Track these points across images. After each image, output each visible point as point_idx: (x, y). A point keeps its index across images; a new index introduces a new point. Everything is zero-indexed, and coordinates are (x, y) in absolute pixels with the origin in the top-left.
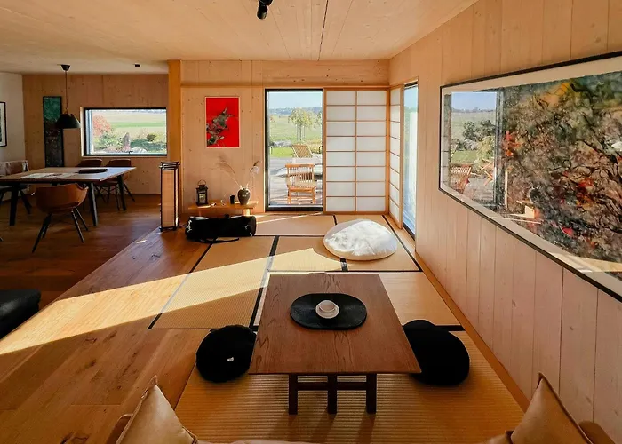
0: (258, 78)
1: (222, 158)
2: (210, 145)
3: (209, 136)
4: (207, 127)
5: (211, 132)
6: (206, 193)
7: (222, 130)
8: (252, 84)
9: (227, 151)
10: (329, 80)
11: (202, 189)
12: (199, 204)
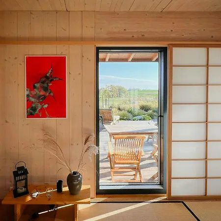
0: (89, 32)
1: (45, 130)
2: (30, 115)
3: (29, 103)
4: (27, 93)
5: (33, 100)
6: (26, 179)
7: (45, 97)
8: (82, 40)
9: (51, 122)
10: (173, 35)
11: (21, 172)
12: (16, 194)
